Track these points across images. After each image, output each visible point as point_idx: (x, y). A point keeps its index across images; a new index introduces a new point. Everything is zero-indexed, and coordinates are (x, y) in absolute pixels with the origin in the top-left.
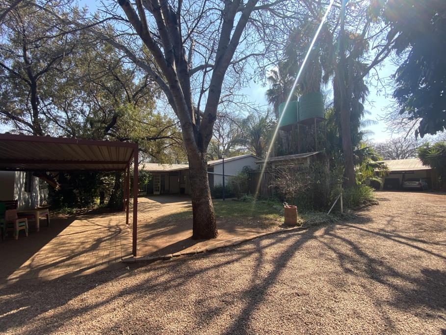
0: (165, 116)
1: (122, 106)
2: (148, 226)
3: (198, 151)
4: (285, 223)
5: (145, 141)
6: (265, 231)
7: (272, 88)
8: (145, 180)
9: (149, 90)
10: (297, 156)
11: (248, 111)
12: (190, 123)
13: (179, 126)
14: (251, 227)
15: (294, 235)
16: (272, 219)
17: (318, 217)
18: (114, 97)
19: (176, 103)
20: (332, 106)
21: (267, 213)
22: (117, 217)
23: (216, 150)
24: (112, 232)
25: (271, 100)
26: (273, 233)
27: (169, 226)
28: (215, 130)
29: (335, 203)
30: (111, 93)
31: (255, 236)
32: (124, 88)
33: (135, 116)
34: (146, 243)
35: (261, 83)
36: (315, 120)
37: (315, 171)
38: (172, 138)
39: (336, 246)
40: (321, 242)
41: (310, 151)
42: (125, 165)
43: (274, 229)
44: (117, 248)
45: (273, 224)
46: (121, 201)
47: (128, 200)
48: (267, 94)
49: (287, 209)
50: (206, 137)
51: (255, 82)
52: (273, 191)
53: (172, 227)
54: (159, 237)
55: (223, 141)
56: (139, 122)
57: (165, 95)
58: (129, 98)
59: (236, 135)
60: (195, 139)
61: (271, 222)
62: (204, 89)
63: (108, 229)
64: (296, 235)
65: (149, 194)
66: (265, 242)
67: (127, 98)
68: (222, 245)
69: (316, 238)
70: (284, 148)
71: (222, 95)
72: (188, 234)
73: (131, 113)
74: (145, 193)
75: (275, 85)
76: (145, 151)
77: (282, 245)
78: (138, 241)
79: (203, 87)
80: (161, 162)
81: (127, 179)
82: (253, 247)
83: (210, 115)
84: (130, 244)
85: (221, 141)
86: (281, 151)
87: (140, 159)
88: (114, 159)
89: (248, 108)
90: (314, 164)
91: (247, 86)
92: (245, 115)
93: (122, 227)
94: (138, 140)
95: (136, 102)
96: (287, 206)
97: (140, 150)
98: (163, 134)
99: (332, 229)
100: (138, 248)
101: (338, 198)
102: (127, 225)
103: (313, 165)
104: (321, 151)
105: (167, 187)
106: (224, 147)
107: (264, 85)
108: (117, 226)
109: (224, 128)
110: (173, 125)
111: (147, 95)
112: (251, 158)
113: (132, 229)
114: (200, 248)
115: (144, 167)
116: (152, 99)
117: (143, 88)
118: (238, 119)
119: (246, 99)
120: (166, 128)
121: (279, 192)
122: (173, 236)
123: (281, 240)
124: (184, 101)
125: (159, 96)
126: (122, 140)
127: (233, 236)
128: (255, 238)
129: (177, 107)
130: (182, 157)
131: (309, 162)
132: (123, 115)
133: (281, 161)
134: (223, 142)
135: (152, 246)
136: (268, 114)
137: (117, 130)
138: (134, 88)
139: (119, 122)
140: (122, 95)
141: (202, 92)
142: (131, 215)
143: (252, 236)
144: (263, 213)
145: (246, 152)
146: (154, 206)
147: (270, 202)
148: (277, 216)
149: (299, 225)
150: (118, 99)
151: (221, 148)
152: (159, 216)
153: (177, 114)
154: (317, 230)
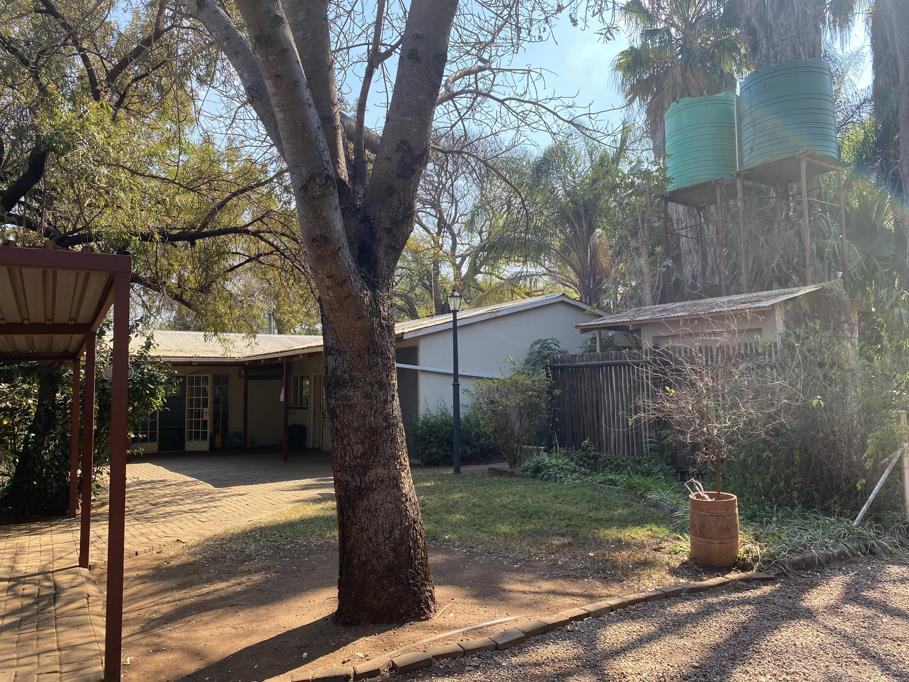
0: (233, 151)
1: (65, 111)
2: (167, 575)
3: (356, 283)
4: (693, 558)
5: (156, 248)
6: (615, 589)
7: (637, 44)
8: (153, 394)
9: (172, 54)
10: (736, 303)
11: (549, 129)
12: (328, 177)
13: (286, 189)
14: (565, 577)
15: (726, 604)
16: (642, 546)
17: (818, 535)
18: (36, 78)
19: (274, 101)
20: (866, 115)
21: (623, 523)
22: (45, 538)
23: (429, 278)
24: (23, 596)
25: (636, 91)
26: (646, 600)
27: (248, 572)
28: (424, 202)
29: (882, 480)
30: (26, 63)
31: (577, 611)
32: (75, 43)
33: (119, 148)
34: (157, 640)
35: (595, 24)
36: (804, 165)
37: (805, 358)
38: (256, 234)
39: (889, 646)
40: (832, 631)
41: (784, 283)
42: (77, 338)
43: (651, 583)
44: (45, 660)
45: (647, 564)
46: (61, 477)
47: (87, 472)
48: (619, 67)
49: (698, 505)
50: (389, 231)
51: (574, 22)
52: (647, 437)
53: (257, 578)
54: (207, 616)
55: (455, 244)
56: (134, 173)
57: (232, 70)
58: (93, 82)
59: (501, 222)
60: (348, 238)
61: (641, 556)
62: (383, 50)
63: (9, 589)
64: (734, 604)
65: (169, 448)
66: (617, 633)
67: (87, 79)
68: (452, 646)
69: (810, 615)
70: (687, 271)
71: (450, 70)
72: (319, 605)
73: (100, 138)
74: (154, 447)
75: (649, 34)
76: (154, 284)
77: (680, 642)
78: (125, 632)
79: (377, 42)
80: (213, 325)
81: (84, 391)
82: (572, 652)
83: (403, 146)
84: (95, 646)
85: (447, 247)
86: (678, 281)
87: (136, 312)
88: (36, 315)
89: (549, 119)
90: (801, 331)
91: (545, 36)
92: (536, 143)
93: (63, 579)
94: (127, 243)
95: (123, 97)
96: (701, 493)
97: (136, 279)
98: (224, 220)
99: (874, 580)
100: (127, 658)
101: (895, 461)
102: (85, 571)
103: (798, 337)
104: (826, 284)
105: (235, 424)
106: (458, 267)
107: (609, 32)
108: (44, 573)
109: (458, 195)
110: (260, 184)
111: (161, 71)
112: (562, 311)
113: (104, 587)
114: (367, 658)
115: (148, 346)
116: (182, 86)
117: (147, 42)
118: (511, 160)
119: (540, 84)
120: (234, 194)
121: (670, 439)
122: (262, 610)
123: (677, 625)
124: (307, 94)
125: (210, 75)
126: (65, 241)
127: (492, 611)
128: (580, 618)
129: (279, 116)
130: (295, 308)
131: (780, 327)
132: (69, 147)
133: (674, 322)
134: (454, 248)
135: (184, 650)
136: (624, 141)
137: (48, 201)
138: (112, 43)
139: (53, 174)
140: (68, 71)
141: (375, 59)
142: (100, 531)
143: (567, 609)
144: (608, 522)
145: (540, 285)
146: (188, 495)
147: (637, 479)
148: (662, 531)
149: (745, 567)
150: (52, 86)
151: (446, 271)
152: (208, 534)
153: (278, 142)
154: (813, 585)
